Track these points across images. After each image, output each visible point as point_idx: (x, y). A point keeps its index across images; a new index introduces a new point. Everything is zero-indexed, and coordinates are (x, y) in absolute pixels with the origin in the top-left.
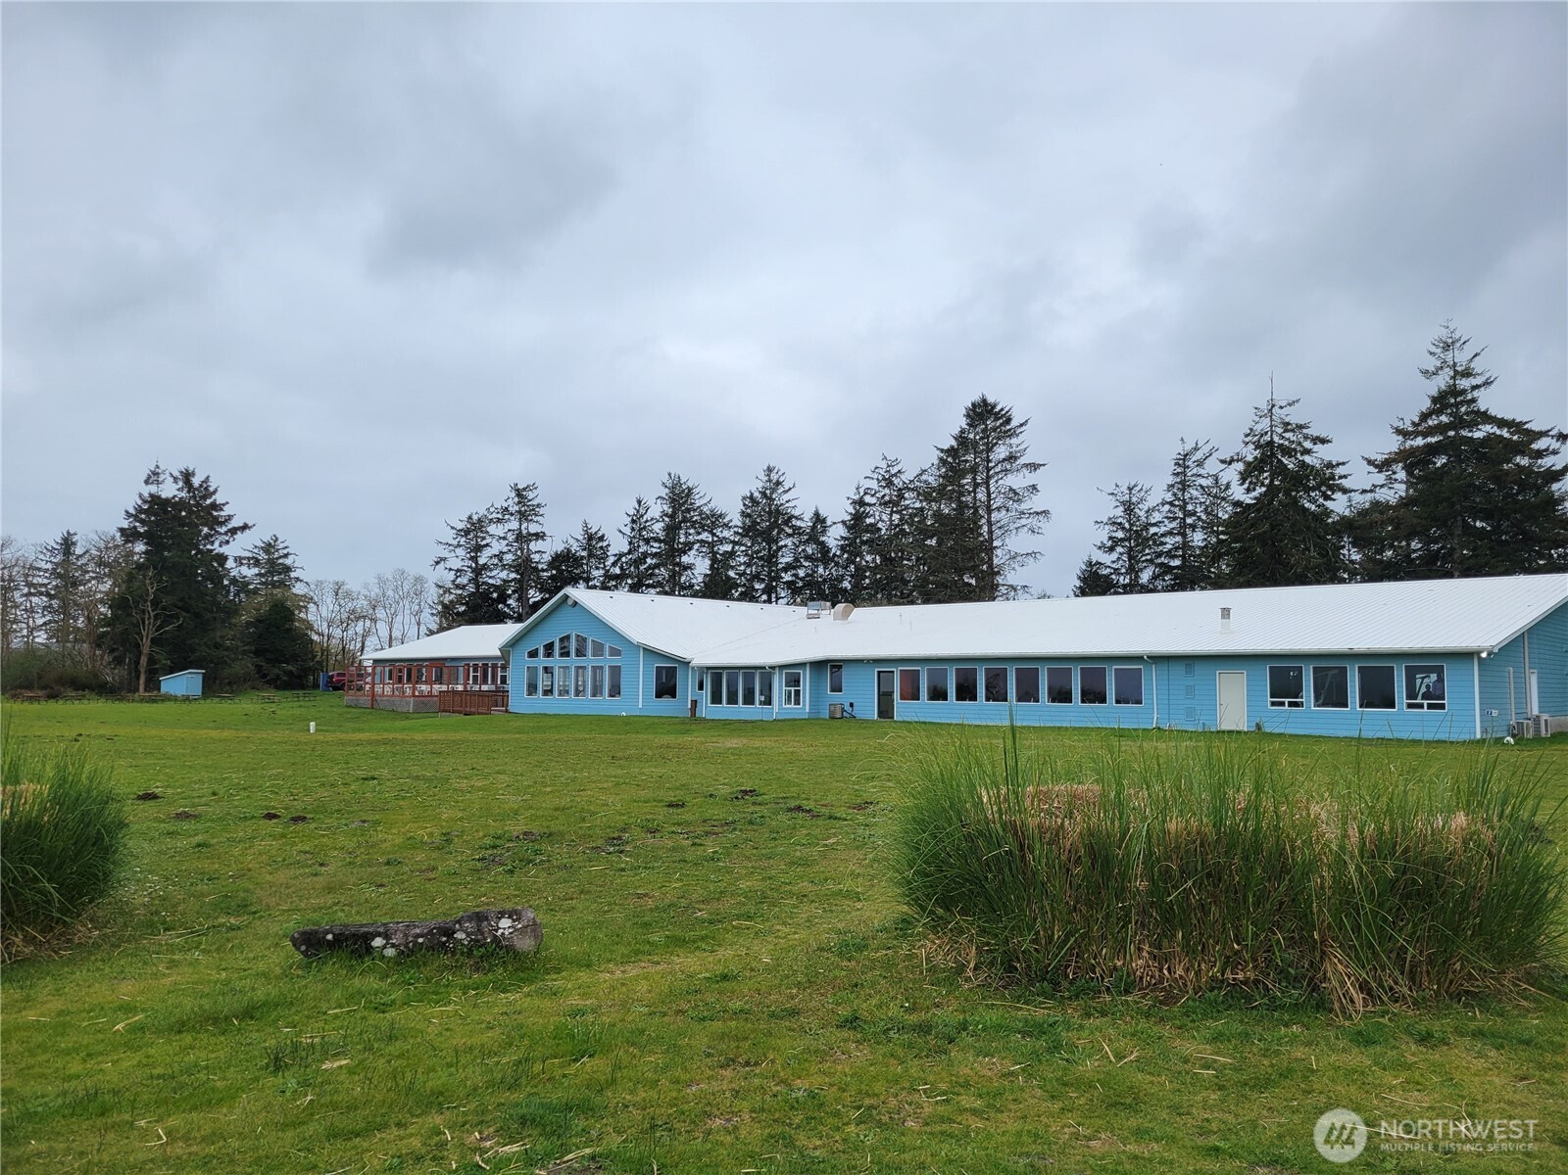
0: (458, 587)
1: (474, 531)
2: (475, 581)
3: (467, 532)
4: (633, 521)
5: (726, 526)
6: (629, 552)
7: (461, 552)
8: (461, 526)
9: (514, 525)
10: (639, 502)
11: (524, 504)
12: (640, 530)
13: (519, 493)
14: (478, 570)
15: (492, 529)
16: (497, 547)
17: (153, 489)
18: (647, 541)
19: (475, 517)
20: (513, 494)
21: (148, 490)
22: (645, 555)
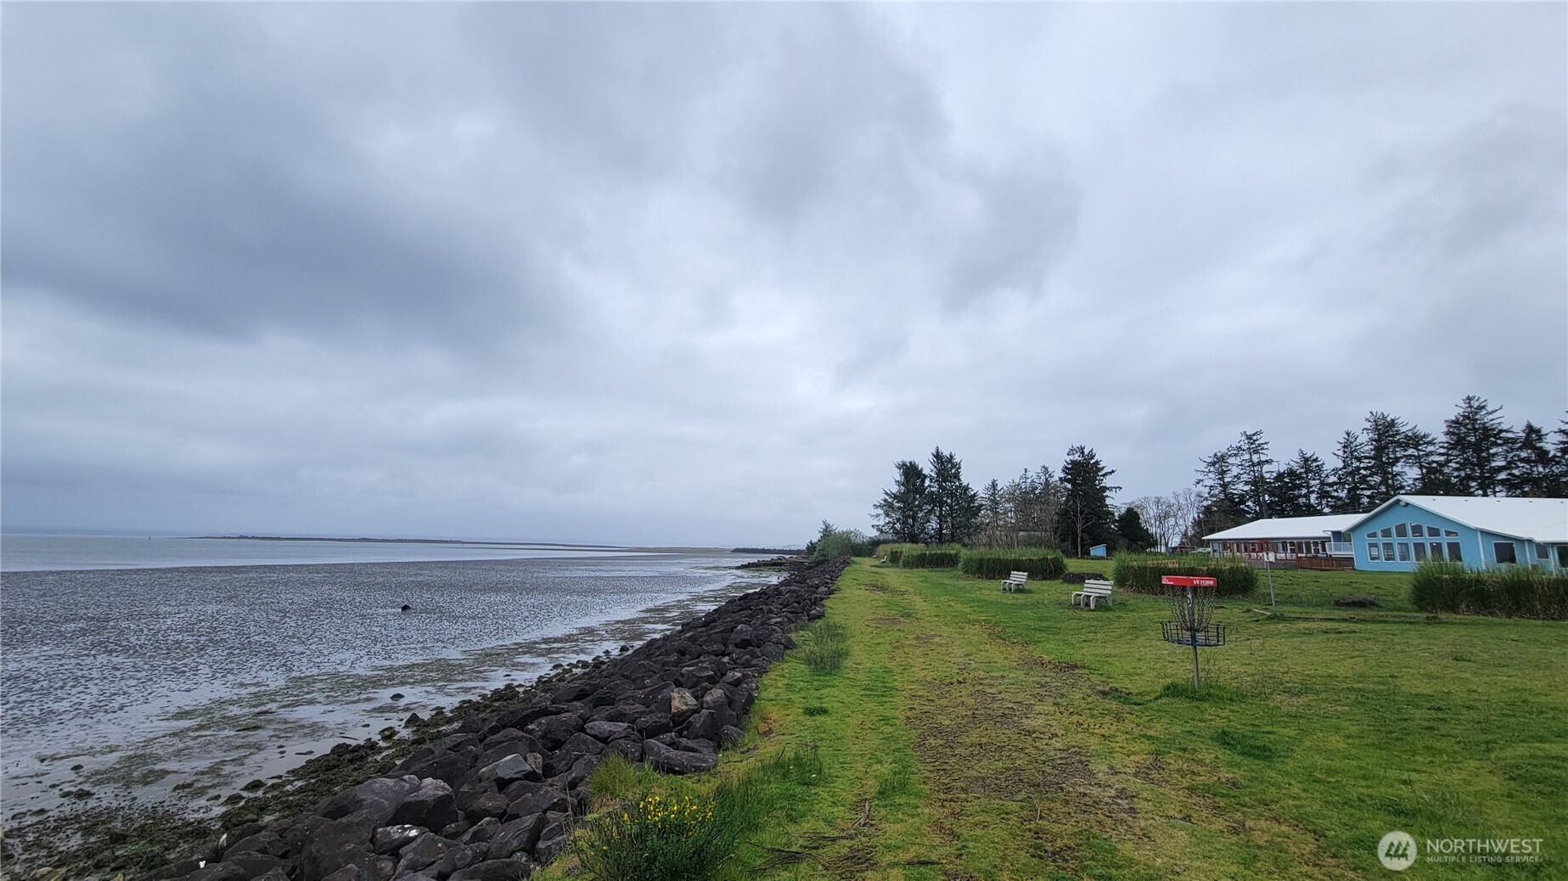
0: (1212, 496)
1: (1219, 462)
2: (1224, 491)
3: (1213, 464)
4: (1344, 447)
5: (1431, 443)
6: (1344, 467)
7: (1211, 475)
8: (1210, 460)
9: (1247, 457)
10: (1348, 434)
11: (1253, 443)
12: (1351, 452)
13: (1249, 438)
14: (1225, 486)
15: (1231, 460)
16: (1235, 471)
17: (1071, 457)
18: (1359, 459)
19: (1219, 454)
20: (1244, 438)
21: (1069, 458)
22: (1358, 469)
